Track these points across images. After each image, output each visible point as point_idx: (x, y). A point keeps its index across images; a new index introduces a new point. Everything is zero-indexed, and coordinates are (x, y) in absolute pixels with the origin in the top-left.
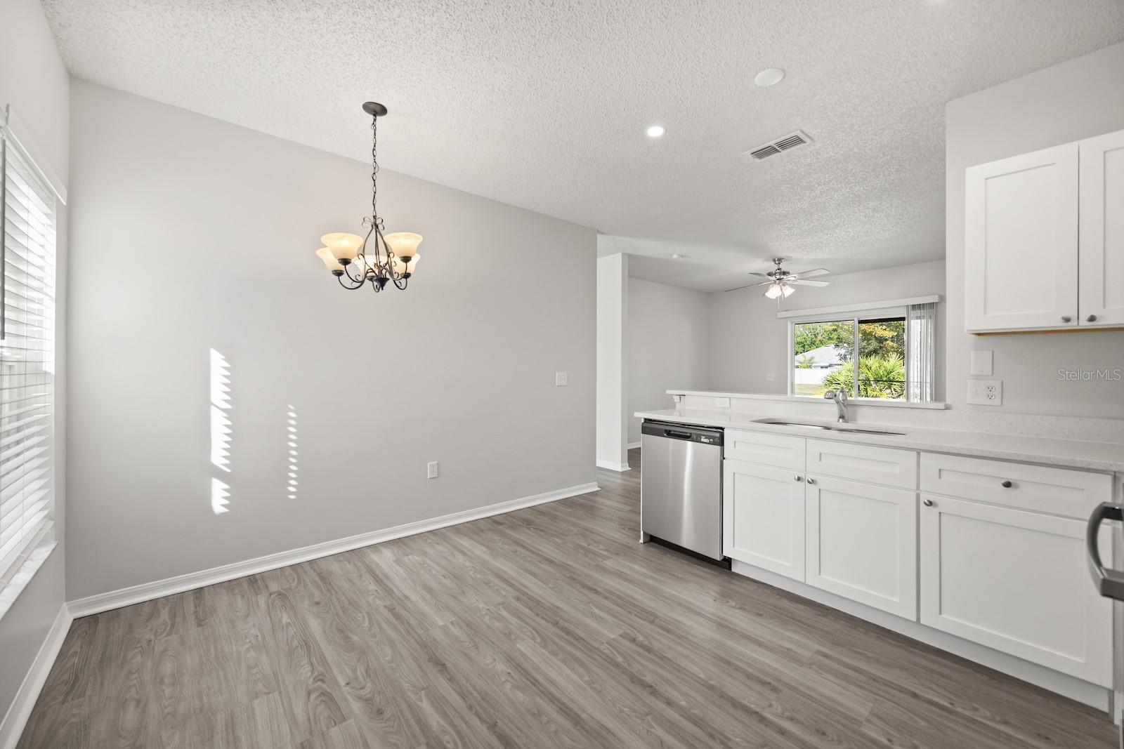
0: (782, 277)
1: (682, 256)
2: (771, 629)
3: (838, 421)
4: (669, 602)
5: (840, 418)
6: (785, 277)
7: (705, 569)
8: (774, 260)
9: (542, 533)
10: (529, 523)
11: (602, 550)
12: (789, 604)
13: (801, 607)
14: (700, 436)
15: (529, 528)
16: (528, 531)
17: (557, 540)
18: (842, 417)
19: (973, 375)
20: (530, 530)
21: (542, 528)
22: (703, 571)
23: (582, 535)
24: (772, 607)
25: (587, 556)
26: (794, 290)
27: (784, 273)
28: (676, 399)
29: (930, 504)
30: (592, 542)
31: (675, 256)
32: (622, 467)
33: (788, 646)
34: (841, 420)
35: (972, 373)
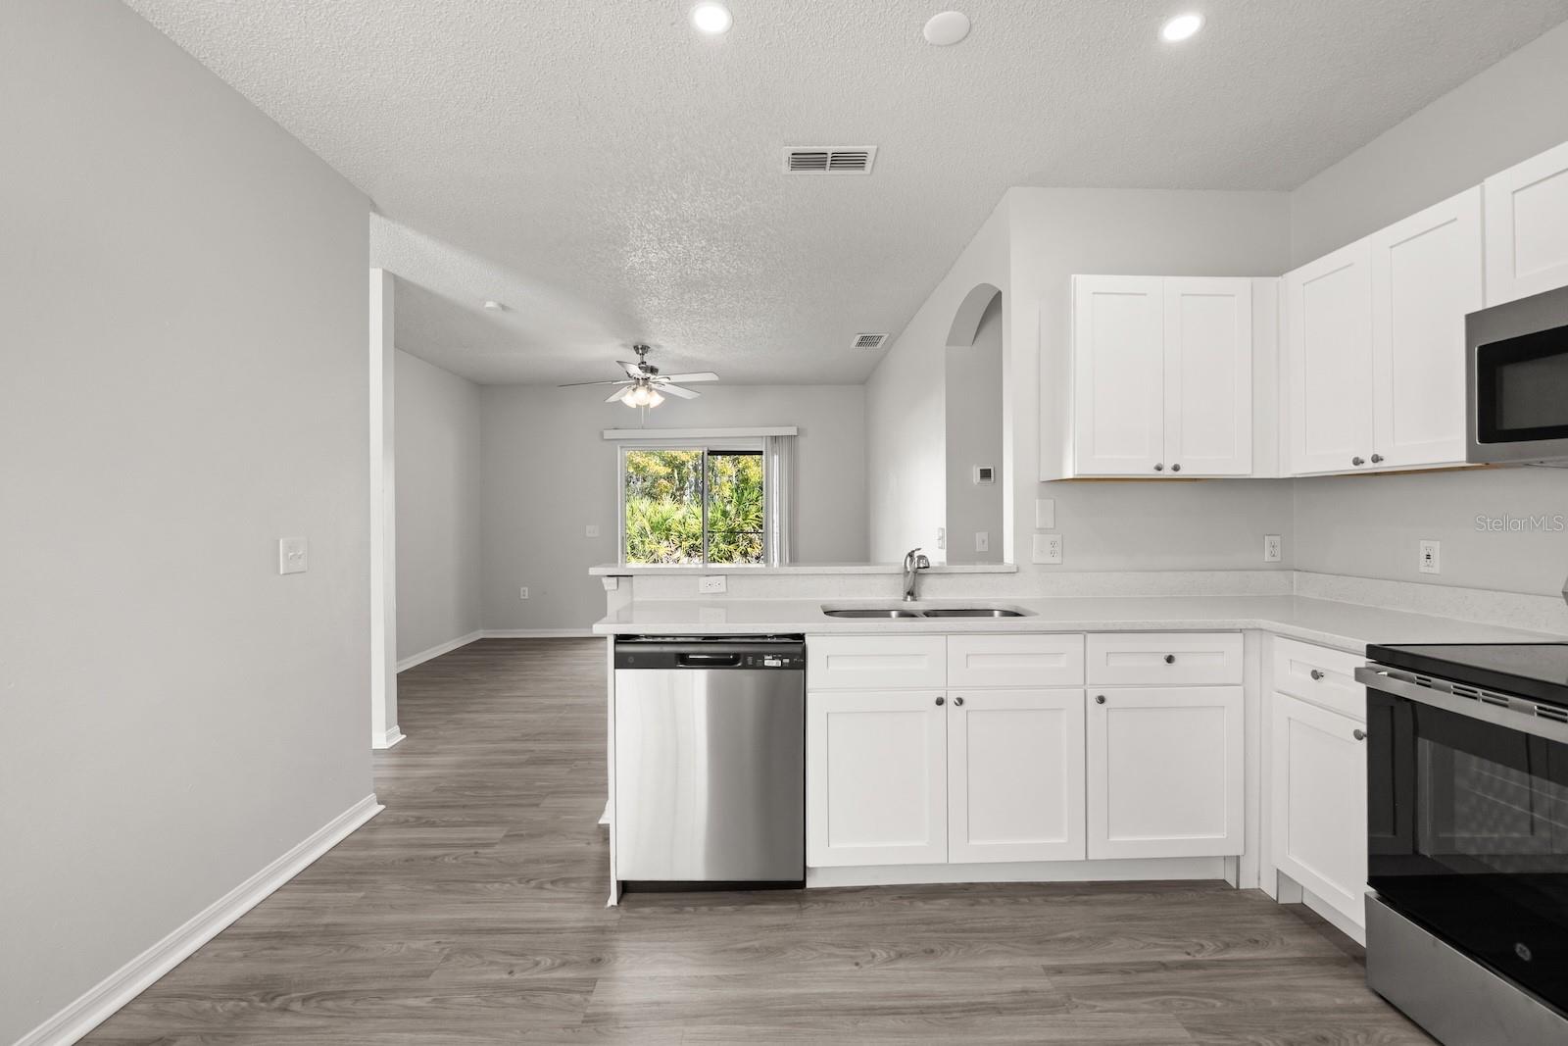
0: (648, 375)
1: (504, 307)
2: (971, 970)
3: (905, 600)
4: (810, 1019)
5: (909, 593)
6: (652, 377)
7: (772, 907)
8: (636, 348)
9: (347, 1004)
10: (269, 991)
11: (552, 968)
12: (927, 907)
13: (945, 903)
14: (761, 656)
15: (284, 1009)
16: (286, 1021)
17: (411, 1002)
18: (911, 593)
19: (1039, 529)
20: (296, 1013)
21: (329, 988)
22: (774, 913)
23: (465, 951)
24: (925, 927)
25: (538, 1007)
26: (662, 399)
27: (653, 370)
28: (609, 584)
29: (1102, 700)
30: (513, 960)
31: (490, 304)
32: (388, 739)
33: (1018, 985)
34: (909, 598)
35: (1038, 526)
